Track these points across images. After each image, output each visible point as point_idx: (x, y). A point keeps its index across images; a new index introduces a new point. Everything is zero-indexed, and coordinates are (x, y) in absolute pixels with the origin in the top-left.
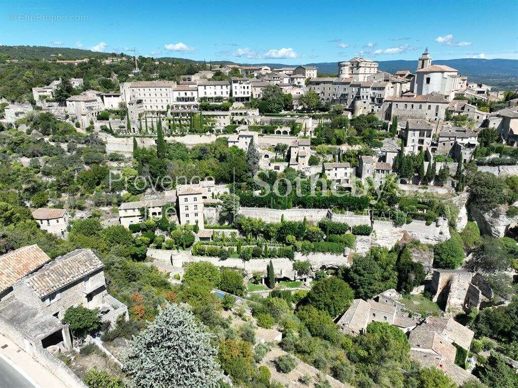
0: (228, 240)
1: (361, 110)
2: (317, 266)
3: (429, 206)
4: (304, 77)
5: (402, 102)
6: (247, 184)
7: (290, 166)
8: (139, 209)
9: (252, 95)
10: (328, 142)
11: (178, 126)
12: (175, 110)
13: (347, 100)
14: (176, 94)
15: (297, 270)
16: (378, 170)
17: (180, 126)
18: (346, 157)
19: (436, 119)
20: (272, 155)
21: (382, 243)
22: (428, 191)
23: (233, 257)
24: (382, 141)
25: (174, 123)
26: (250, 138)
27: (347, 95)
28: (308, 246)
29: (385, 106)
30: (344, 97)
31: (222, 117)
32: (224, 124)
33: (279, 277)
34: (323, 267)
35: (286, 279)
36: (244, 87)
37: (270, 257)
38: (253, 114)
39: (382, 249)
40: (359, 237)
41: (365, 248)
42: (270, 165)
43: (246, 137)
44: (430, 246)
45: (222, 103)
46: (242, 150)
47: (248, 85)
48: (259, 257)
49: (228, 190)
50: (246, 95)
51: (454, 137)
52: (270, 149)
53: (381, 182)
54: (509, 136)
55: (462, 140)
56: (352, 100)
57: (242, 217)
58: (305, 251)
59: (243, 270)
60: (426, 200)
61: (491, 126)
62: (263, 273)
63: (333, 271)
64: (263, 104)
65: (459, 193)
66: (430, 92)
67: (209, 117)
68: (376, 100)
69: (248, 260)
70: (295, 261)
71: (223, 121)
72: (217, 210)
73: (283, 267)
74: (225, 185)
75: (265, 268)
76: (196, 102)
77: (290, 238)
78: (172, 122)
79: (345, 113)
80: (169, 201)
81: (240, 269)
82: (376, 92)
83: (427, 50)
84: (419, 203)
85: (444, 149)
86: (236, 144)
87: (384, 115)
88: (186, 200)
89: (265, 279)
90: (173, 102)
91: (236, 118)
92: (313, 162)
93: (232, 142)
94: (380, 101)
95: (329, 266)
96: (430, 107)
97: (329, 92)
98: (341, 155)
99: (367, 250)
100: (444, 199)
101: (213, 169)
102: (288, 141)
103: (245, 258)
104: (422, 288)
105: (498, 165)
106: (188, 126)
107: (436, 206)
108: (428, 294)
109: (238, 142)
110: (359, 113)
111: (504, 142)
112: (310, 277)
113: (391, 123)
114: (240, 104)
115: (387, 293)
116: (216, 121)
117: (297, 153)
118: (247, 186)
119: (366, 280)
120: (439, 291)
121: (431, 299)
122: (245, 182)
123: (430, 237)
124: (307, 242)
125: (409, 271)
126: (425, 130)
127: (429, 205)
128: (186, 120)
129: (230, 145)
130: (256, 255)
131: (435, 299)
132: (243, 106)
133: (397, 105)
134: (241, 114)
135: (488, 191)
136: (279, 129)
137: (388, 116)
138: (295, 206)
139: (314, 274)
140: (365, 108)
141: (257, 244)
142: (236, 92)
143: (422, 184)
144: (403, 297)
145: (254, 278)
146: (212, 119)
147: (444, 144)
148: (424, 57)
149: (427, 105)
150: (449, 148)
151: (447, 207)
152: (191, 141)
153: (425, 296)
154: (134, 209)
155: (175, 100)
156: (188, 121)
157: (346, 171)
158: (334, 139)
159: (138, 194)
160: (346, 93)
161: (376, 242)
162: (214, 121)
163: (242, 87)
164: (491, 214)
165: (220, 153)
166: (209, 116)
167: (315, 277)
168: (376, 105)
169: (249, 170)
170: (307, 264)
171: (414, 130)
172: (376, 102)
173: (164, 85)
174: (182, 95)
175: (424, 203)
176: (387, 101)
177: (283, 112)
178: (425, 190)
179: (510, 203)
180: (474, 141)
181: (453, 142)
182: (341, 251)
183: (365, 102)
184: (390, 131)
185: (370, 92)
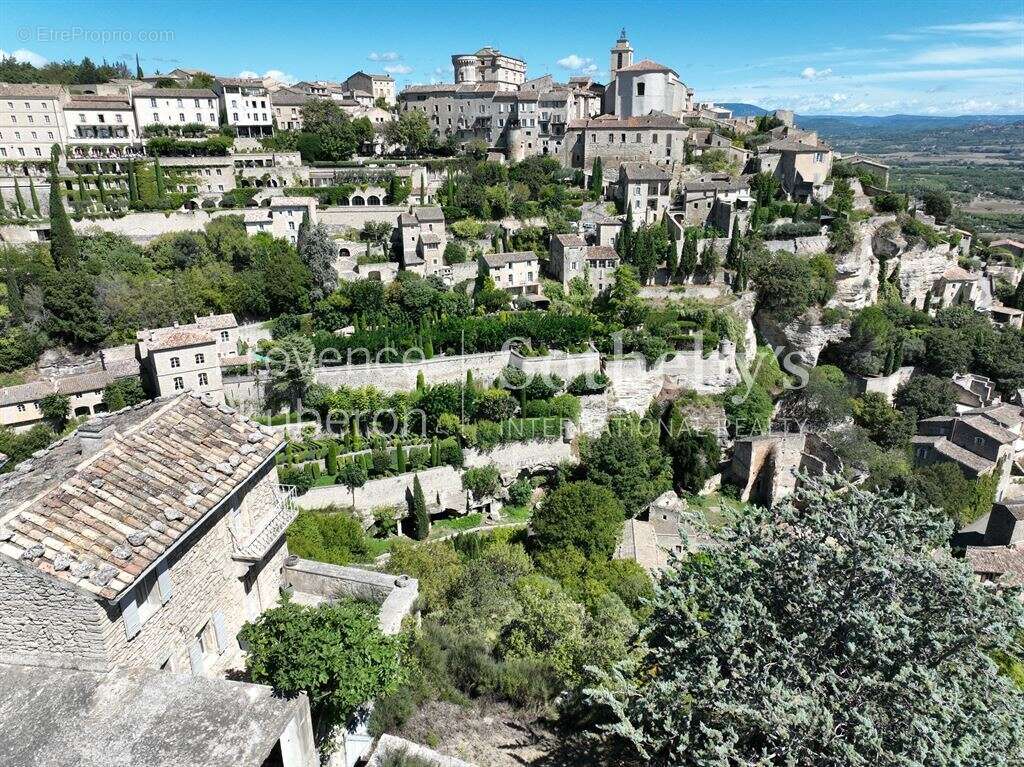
0: (297, 449)
1: (523, 150)
2: (510, 474)
3: (697, 322)
4: (368, 95)
5: (604, 129)
6: (314, 317)
7: (407, 268)
8: (35, 402)
9: (275, 122)
10: (477, 212)
11: (94, 197)
12: (77, 157)
13: (489, 130)
14: (73, 119)
15: (470, 488)
16: (593, 262)
17: (102, 196)
18: (520, 241)
19: (668, 162)
20: (357, 249)
21: (628, 405)
22: (686, 295)
23: (322, 484)
24: (579, 208)
25: (82, 188)
26: (301, 213)
27: (489, 119)
28: (489, 432)
29: (570, 140)
30: (482, 125)
31: (213, 171)
32: (221, 187)
33: (434, 511)
34: (524, 473)
35: (449, 514)
36: (254, 103)
37: (409, 469)
38: (290, 163)
39: (629, 417)
40: (584, 400)
41: (597, 420)
42: (356, 270)
43: (290, 209)
44: (715, 398)
45: (204, 139)
46: (283, 242)
47: (263, 99)
48: (383, 474)
49: (267, 336)
50: (261, 122)
51: (711, 191)
52: (349, 237)
53: (601, 285)
54: (796, 187)
55: (726, 196)
56: (501, 131)
57: (324, 389)
58: (485, 443)
59: (351, 509)
60: (692, 312)
61: (765, 169)
62: (396, 509)
63: (543, 479)
64: (307, 140)
65: (739, 293)
66: (646, 112)
67: (179, 173)
68: (550, 127)
69: (360, 484)
70: (465, 469)
71: (217, 181)
72: (257, 381)
73: (442, 486)
74: (259, 324)
75: (402, 497)
76: (132, 139)
77: (447, 419)
78: (76, 187)
79: (492, 157)
80: (120, 373)
81: (342, 509)
82: (550, 110)
83: (623, 33)
84: (680, 318)
85: (696, 215)
86: (267, 228)
87: (570, 159)
88: (175, 362)
89: (404, 521)
90: (67, 137)
91: (247, 173)
92: (452, 257)
93: (254, 223)
94: (560, 129)
95: (536, 469)
96: (655, 138)
97: (449, 115)
98: (508, 238)
99: (602, 423)
100: (721, 306)
101: (223, 288)
102: (387, 215)
103: (352, 481)
104: (717, 479)
105: (793, 236)
106: (124, 195)
107: (710, 320)
108: (730, 488)
109: (270, 223)
110: (520, 156)
111: (789, 199)
112: (498, 500)
113: (588, 172)
114: (252, 142)
115: (662, 502)
116: (199, 182)
117: (416, 239)
118: (314, 321)
119: (627, 480)
120: (752, 478)
121: (738, 497)
122: (308, 311)
123: (710, 382)
124: (486, 424)
125: (694, 451)
126: (657, 181)
127: (697, 320)
128: (117, 181)
129: (252, 231)
130: (379, 469)
131: (746, 496)
132: (259, 146)
133: (594, 135)
134: (260, 163)
135: (790, 283)
136: (358, 193)
137: (578, 159)
138: (437, 352)
139: (505, 492)
140: (530, 145)
141: (372, 446)
142: (236, 115)
143: (674, 283)
144: (689, 503)
145: (378, 523)
146: (187, 176)
147: (696, 206)
148: (621, 47)
149: (651, 135)
150: (704, 212)
151: (730, 319)
152: (144, 228)
153: (725, 494)
154: (20, 405)
155: (72, 134)
156: (122, 182)
157: (529, 269)
158: (486, 208)
159: (17, 367)
160: (486, 115)
161: (617, 404)
162: (192, 180)
163: (250, 104)
164: (797, 327)
165: (234, 248)
166: (179, 169)
167: (508, 497)
168: (552, 138)
169: (315, 283)
170: (490, 471)
171: (638, 182)
172: (551, 132)
173: (33, 92)
174: (92, 118)
175: (688, 318)
176: (573, 129)
177: (357, 159)
178: (681, 295)
179: (823, 302)
180: (745, 195)
181: (711, 200)
182: (557, 432)
183: (528, 133)
184: (590, 188)
185: (537, 111)
